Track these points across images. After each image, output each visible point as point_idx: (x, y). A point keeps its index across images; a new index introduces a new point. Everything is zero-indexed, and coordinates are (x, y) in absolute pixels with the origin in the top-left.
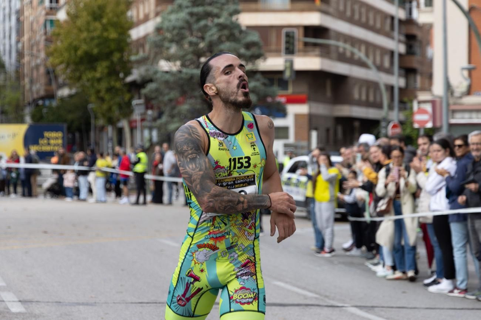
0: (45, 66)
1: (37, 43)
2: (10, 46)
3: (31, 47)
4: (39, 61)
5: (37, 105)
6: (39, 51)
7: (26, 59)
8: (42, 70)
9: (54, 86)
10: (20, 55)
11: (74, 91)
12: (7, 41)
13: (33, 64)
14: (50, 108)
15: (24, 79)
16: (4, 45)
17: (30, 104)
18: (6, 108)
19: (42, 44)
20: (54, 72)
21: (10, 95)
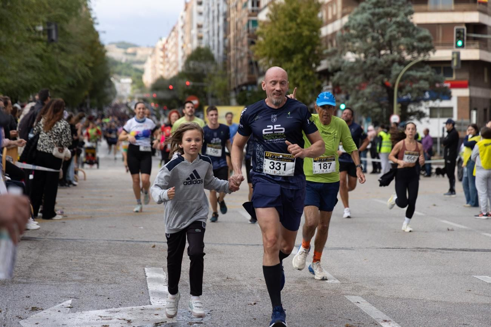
0: (249, 58)
1: (241, 40)
2: (219, 42)
3: (236, 43)
4: (242, 54)
5: (242, 90)
6: (243, 46)
7: (232, 52)
8: (245, 61)
9: (256, 74)
10: (227, 49)
12: (216, 38)
13: (238, 56)
14: (252, 92)
15: (230, 69)
16: (213, 41)
17: (235, 89)
18: (216, 93)
19: (246, 40)
20: (256, 63)
21: (218, 81)
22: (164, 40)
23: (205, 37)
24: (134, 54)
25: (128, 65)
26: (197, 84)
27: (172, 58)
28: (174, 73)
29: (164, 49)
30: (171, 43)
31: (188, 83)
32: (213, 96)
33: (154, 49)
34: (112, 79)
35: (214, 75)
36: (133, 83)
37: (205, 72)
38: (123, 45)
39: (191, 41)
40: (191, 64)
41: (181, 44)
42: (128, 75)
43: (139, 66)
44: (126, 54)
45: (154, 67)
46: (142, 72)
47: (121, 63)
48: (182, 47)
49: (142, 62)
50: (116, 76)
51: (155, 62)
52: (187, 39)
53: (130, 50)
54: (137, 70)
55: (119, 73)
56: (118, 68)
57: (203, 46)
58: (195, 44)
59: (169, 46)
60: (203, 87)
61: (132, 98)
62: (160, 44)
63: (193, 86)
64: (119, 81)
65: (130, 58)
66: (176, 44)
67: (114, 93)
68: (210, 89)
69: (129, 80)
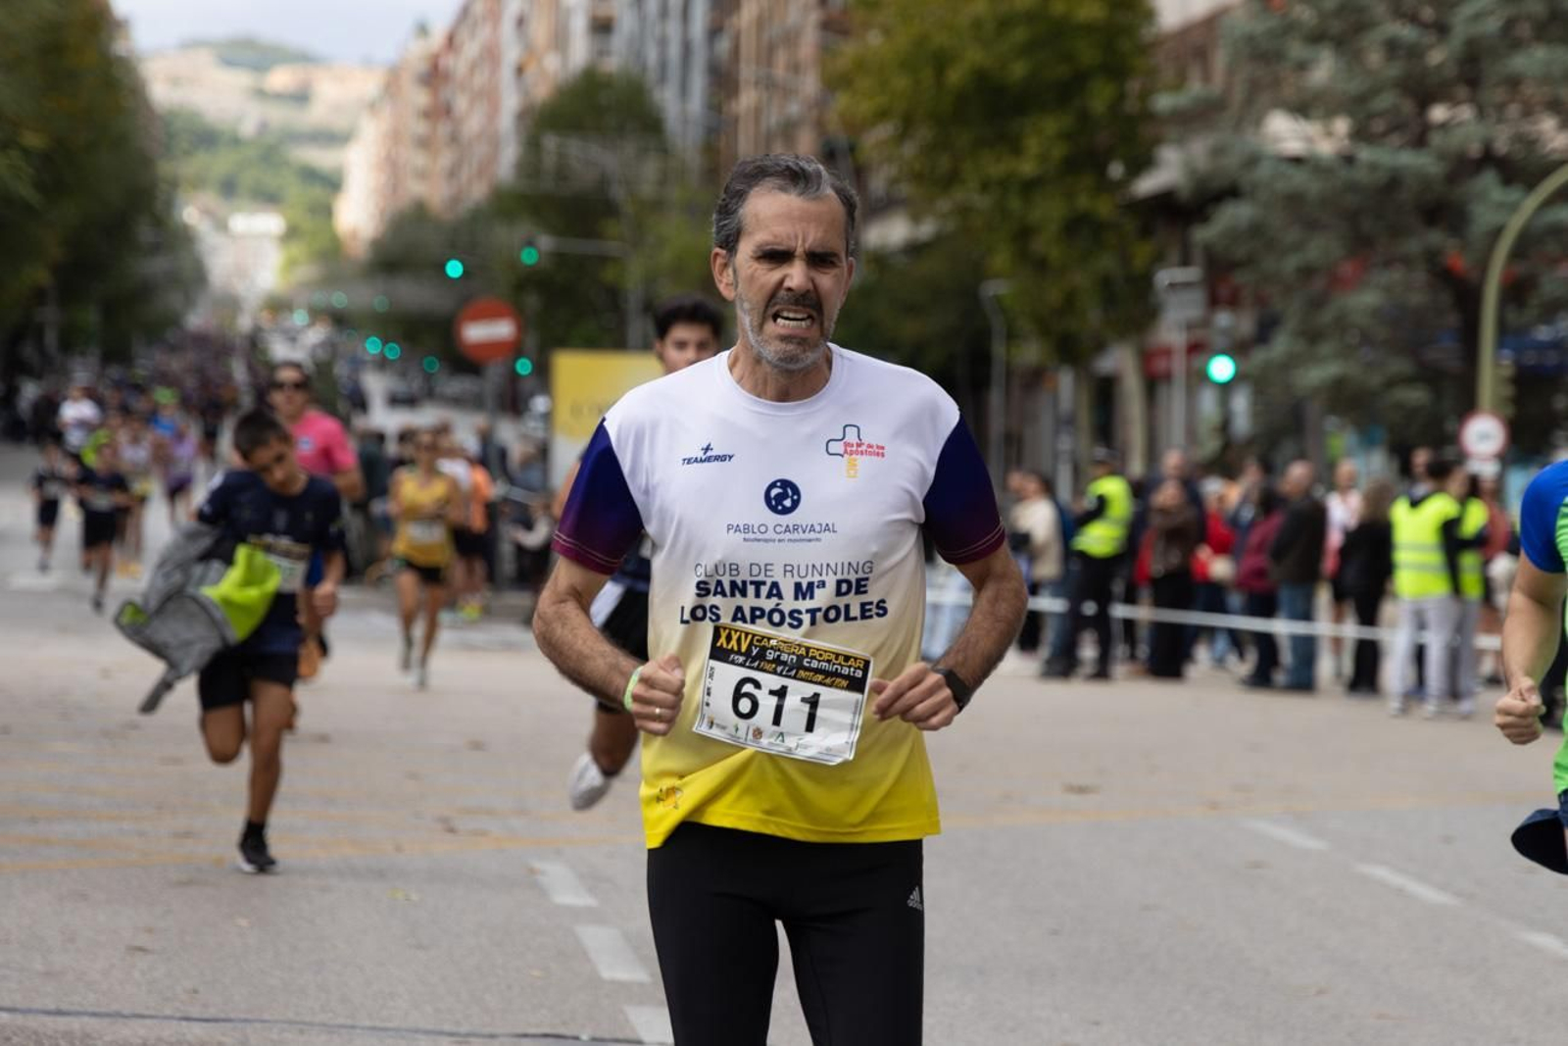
0: (820, 125)
1: (791, 39)
2: (687, 48)
3: (767, 54)
4: (794, 109)
6: (795, 68)
7: (747, 100)
10: (724, 81)
11: (927, 229)
12: (673, 29)
13: (773, 119)
16: (663, 42)
19: (809, 42)
20: (852, 150)
21: (676, 236)
22: (438, 33)
23: (626, 22)
24: (301, 97)
25: (270, 150)
26: (576, 246)
27: (473, 123)
28: (478, 192)
29: (434, 75)
30: (471, 49)
34: (190, 214)
35: (657, 205)
36: (291, 234)
37: (618, 193)
38: (250, 55)
39: (560, 40)
40: (552, 146)
41: (511, 54)
42: (266, 199)
43: (320, 158)
44: (261, 94)
46: (333, 183)
47: (236, 141)
48: (520, 70)
49: (338, 138)
50: (209, 198)
52: (540, 30)
53: (280, 79)
54: (310, 175)
55: (229, 188)
56: (220, 163)
57: (612, 64)
58: (579, 51)
59: (458, 65)
60: (601, 260)
61: (278, 306)
62: (417, 53)
63: (560, 258)
64: (222, 226)
65: (279, 115)
66: (491, 55)
67: (196, 278)
68: (633, 275)
69: (270, 223)
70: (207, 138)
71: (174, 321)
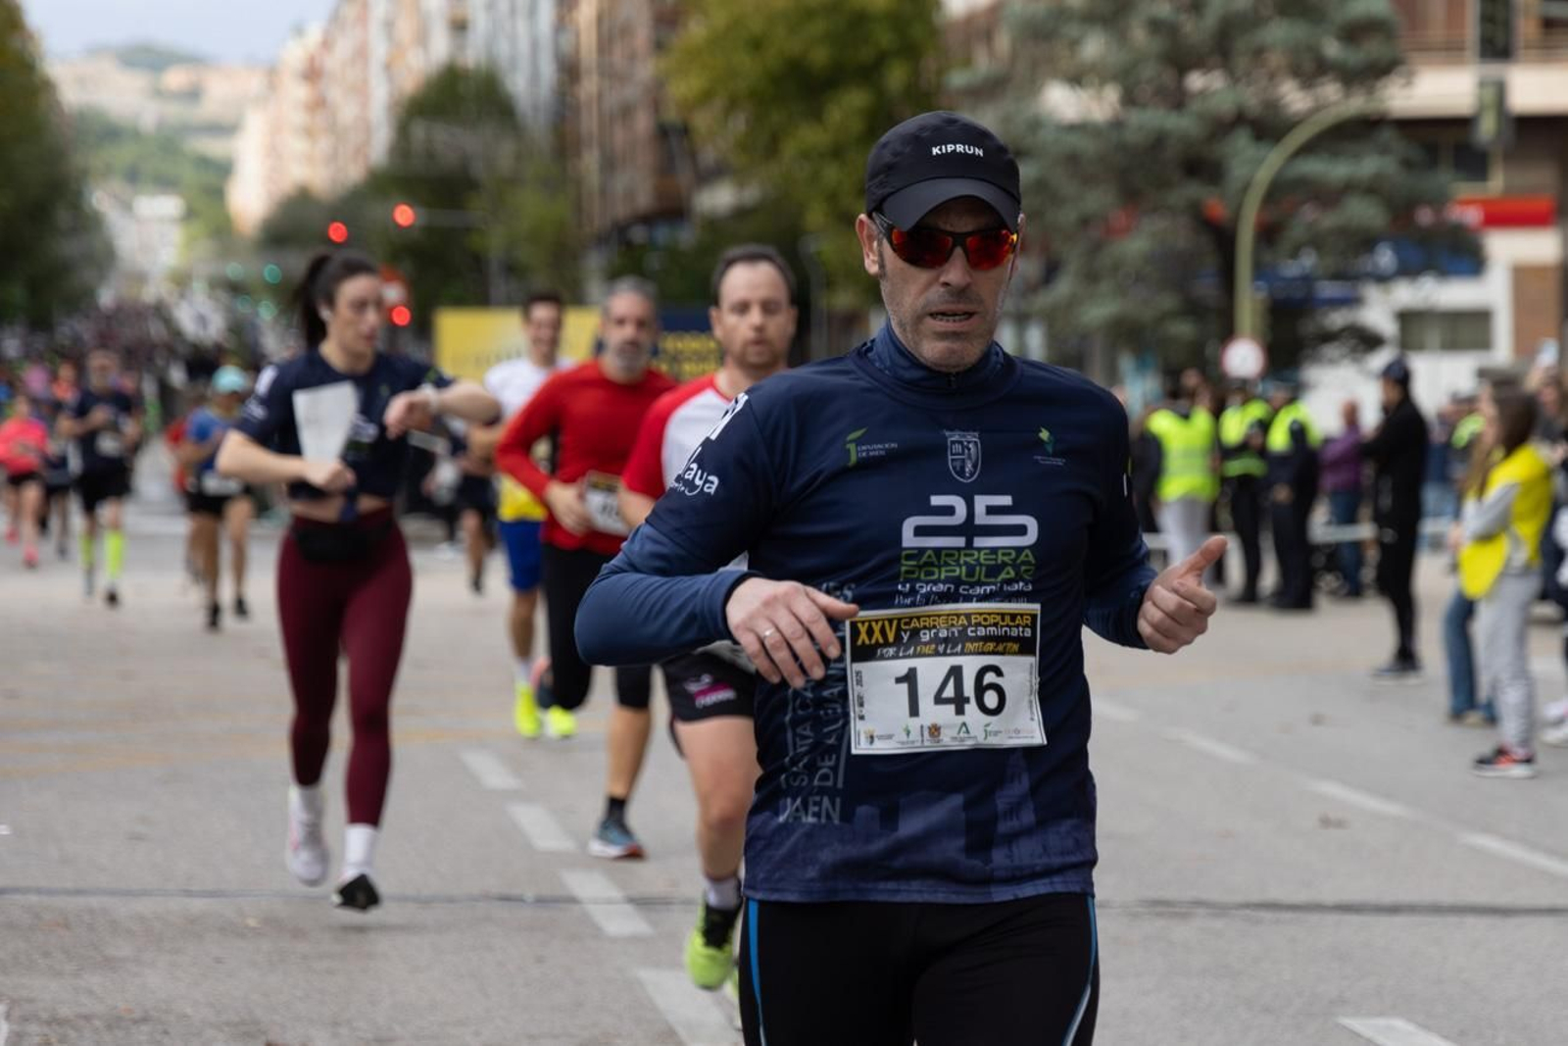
0: (656, 105)
1: (626, 31)
2: (535, 46)
3: (605, 44)
4: (631, 92)
5: (628, 245)
6: (632, 57)
7: (589, 87)
8: (643, 123)
9: (684, 177)
10: (570, 70)
11: (751, 194)
12: (522, 27)
13: (614, 99)
14: (673, 253)
15: (578, 154)
16: (513, 40)
17: (601, 240)
18: (525, 254)
19: (642, 34)
20: (685, 131)
21: (532, 207)
22: (314, 34)
23: (480, 23)
24: (193, 94)
25: (169, 142)
26: (445, 219)
27: (348, 112)
28: (354, 173)
29: (312, 73)
30: (344, 47)
31: (404, 215)
32: (512, 269)
33: (272, 73)
34: (101, 199)
35: (513, 181)
36: (190, 215)
37: (478, 170)
38: (148, 59)
39: (422, 38)
40: (419, 131)
41: (379, 50)
42: (165, 183)
43: (213, 147)
44: (158, 93)
45: (273, 152)
46: (223, 170)
47: (136, 135)
48: (388, 67)
49: (226, 129)
50: (117, 185)
51: (276, 129)
52: (405, 29)
53: (176, 79)
54: (204, 163)
55: (133, 176)
56: (123, 155)
57: (472, 56)
58: (440, 48)
59: (333, 62)
60: (468, 230)
61: (181, 281)
62: (294, 54)
63: (429, 230)
64: (127, 207)
65: (175, 112)
66: (361, 54)
67: (105, 258)
68: (494, 242)
69: (168, 205)
70: (111, 133)
71: (88, 294)
